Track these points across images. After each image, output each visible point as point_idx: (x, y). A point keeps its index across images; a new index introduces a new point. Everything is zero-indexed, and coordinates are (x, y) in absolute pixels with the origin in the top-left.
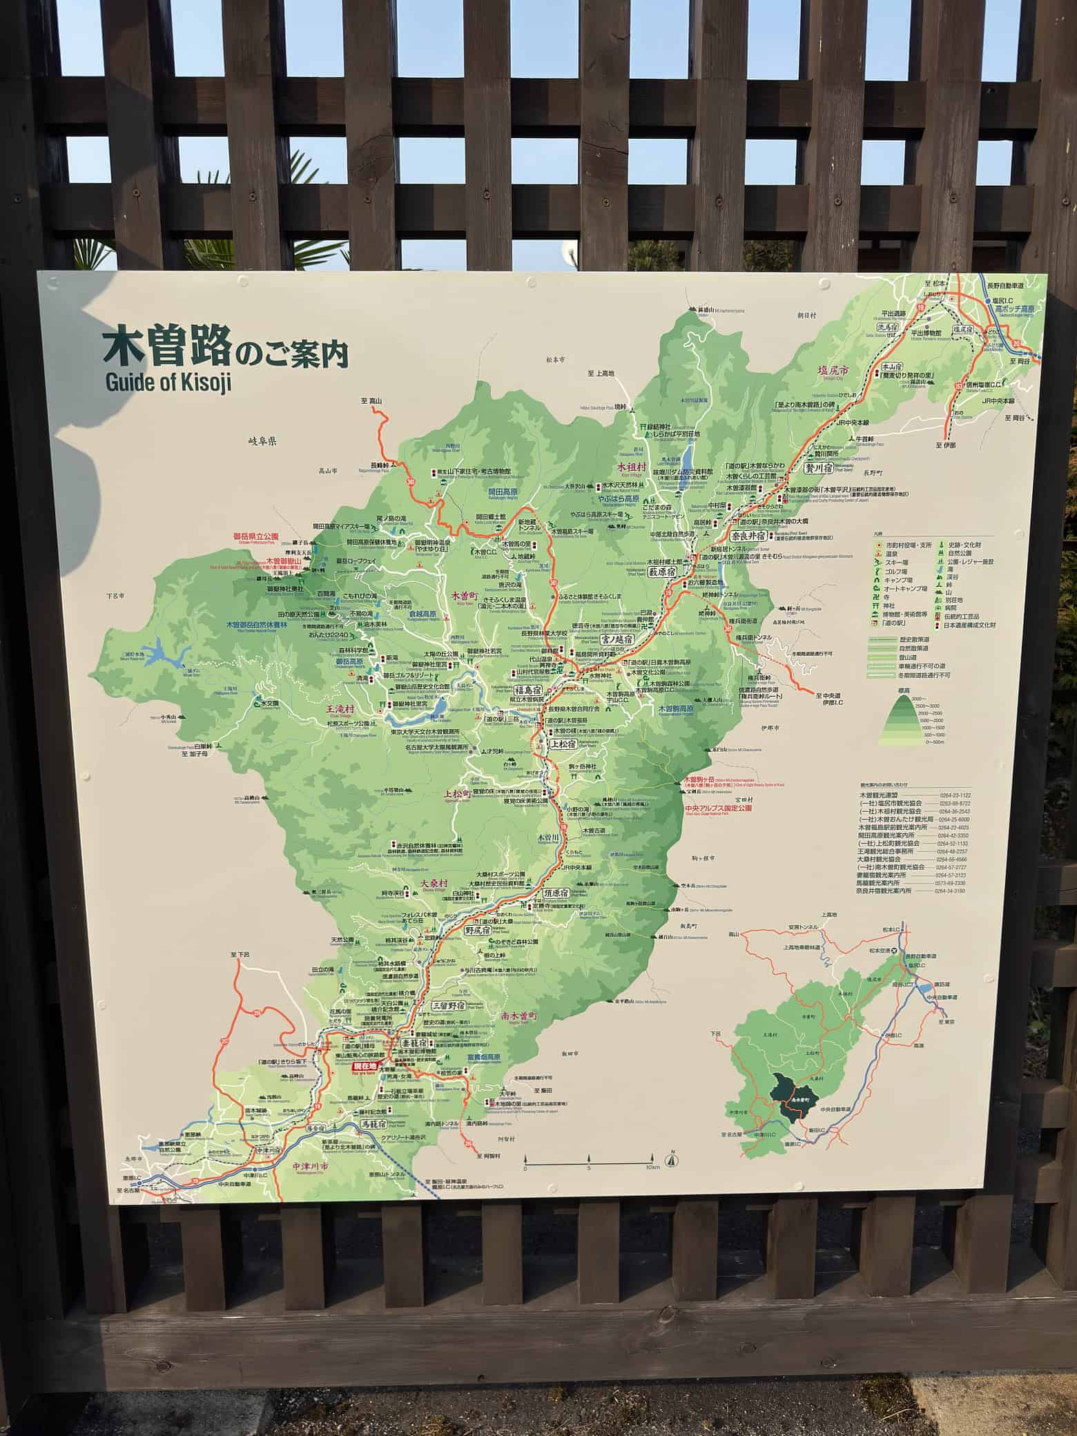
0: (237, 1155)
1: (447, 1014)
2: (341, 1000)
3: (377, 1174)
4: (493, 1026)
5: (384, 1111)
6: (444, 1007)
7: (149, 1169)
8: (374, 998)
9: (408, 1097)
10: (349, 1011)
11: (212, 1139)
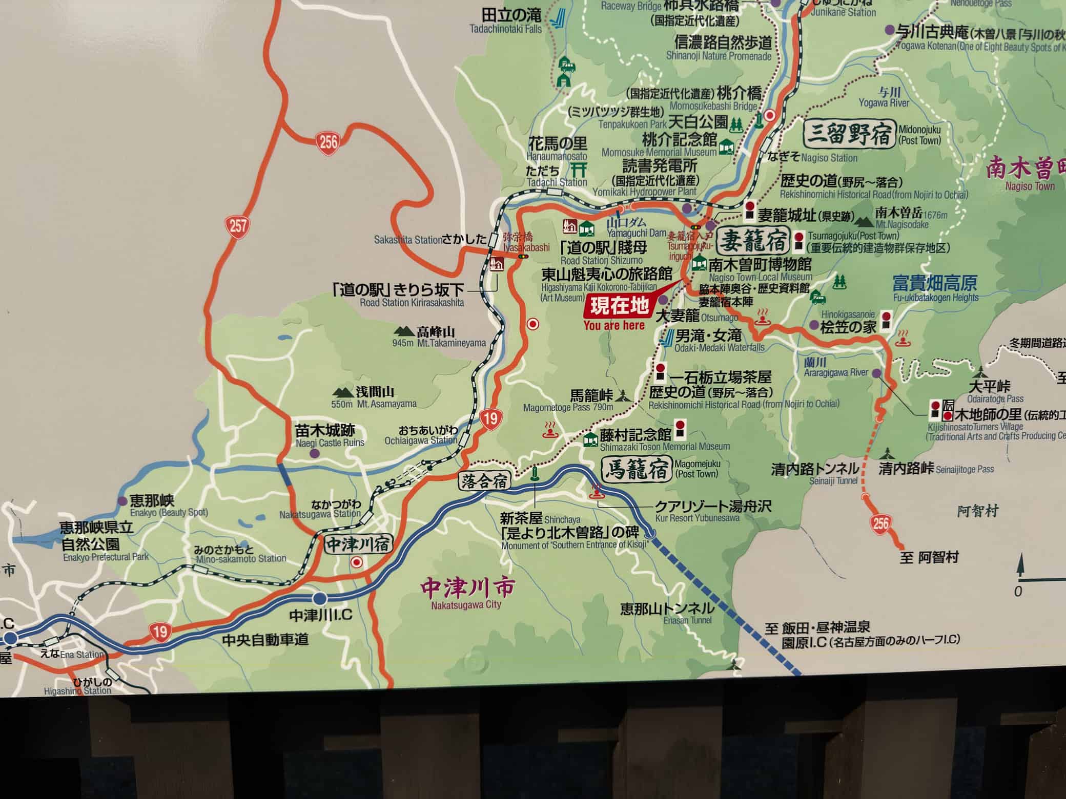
0: (271, 559)
1: (843, 158)
2: (560, 107)
3: (642, 608)
4: (962, 196)
5: (664, 434)
6: (837, 137)
7: (36, 599)
8: (649, 103)
9: (730, 392)
10: (580, 143)
11: (204, 512)
